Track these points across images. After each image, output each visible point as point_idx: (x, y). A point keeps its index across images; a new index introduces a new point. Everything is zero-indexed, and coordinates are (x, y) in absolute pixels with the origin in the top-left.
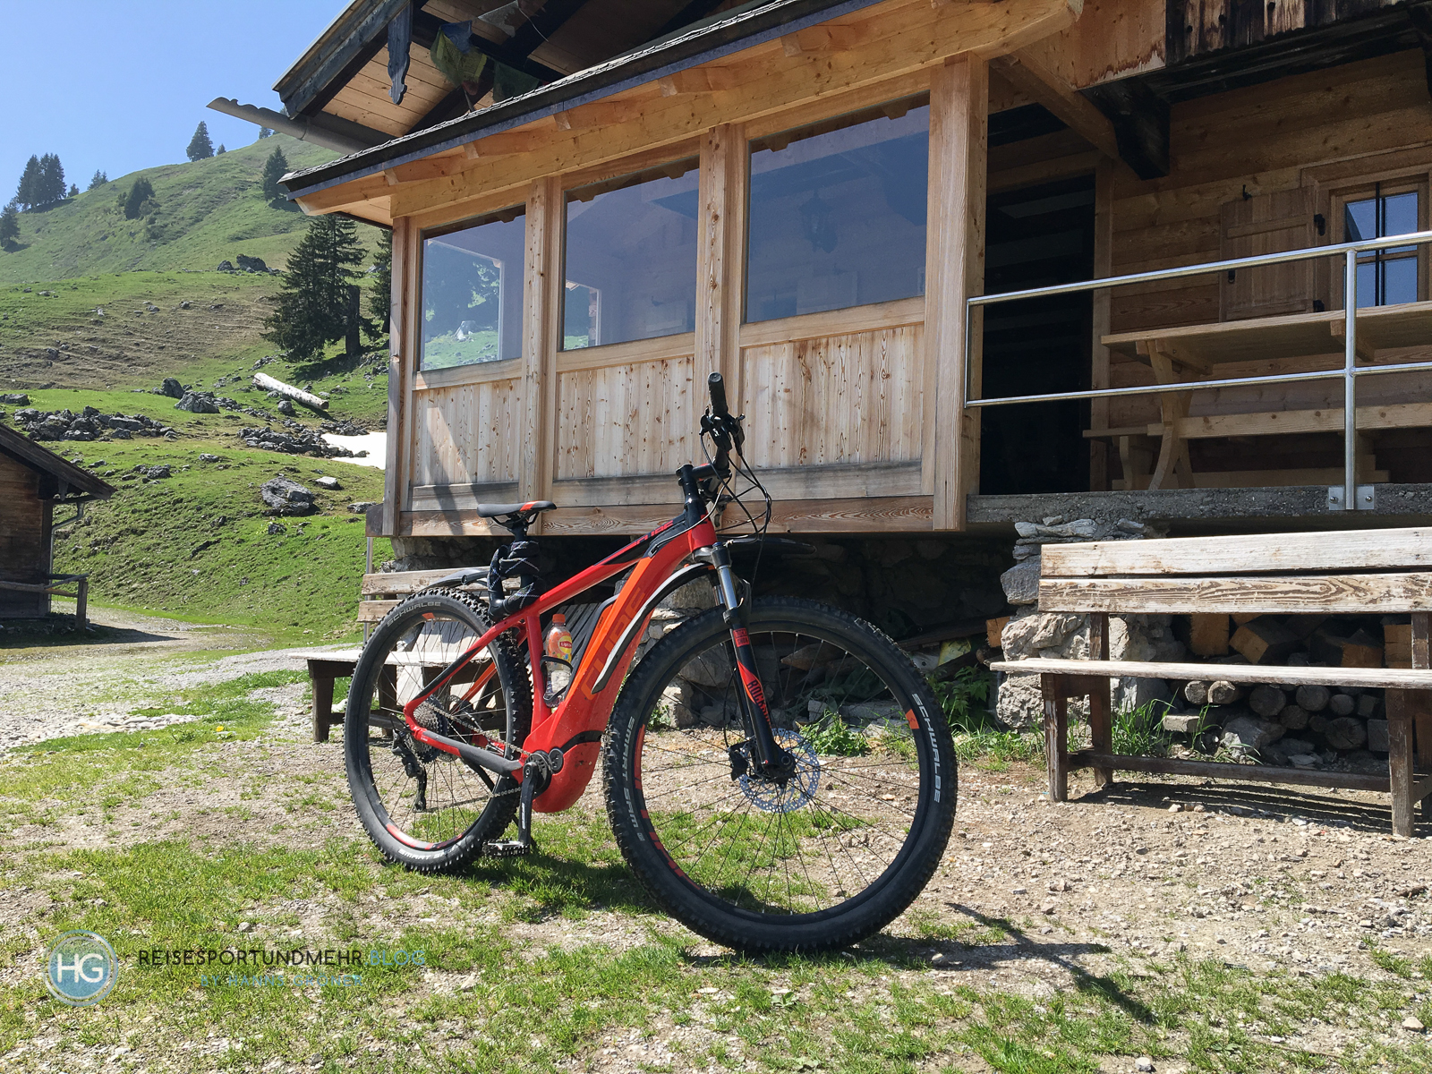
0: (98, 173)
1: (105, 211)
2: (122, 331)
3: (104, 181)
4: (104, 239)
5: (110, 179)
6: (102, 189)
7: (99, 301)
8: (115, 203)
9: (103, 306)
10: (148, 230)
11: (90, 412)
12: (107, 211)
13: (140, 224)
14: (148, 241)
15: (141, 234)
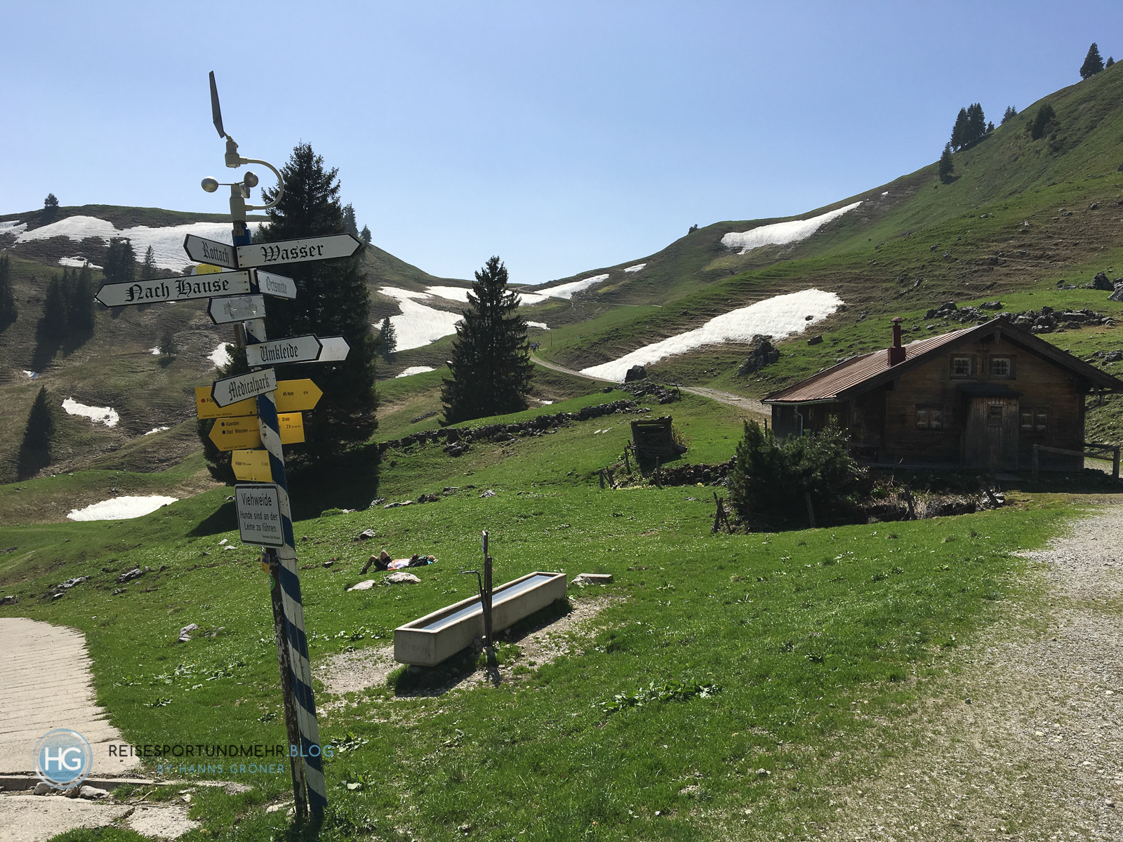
0: (1009, 108)
1: (1016, 138)
2: (1044, 236)
3: (1014, 113)
4: (1015, 160)
5: (1018, 111)
6: (1012, 121)
7: (1024, 215)
8: (1023, 130)
9: (1028, 219)
10: (1051, 146)
11: (1047, 310)
12: (1018, 138)
13: (1043, 143)
14: (1051, 154)
15: (1045, 150)
